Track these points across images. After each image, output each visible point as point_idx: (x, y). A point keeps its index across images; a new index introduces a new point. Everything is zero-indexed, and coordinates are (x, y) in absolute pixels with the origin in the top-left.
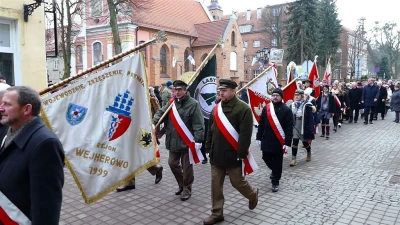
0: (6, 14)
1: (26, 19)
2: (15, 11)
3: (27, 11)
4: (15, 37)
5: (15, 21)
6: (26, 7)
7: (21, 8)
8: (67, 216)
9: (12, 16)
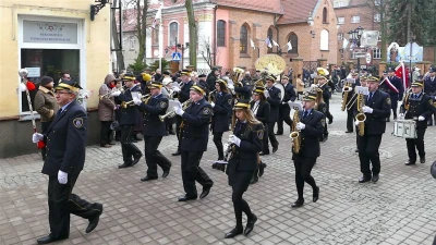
0: (74, 15)
1: (92, 18)
2: (82, 12)
3: (93, 11)
4: (82, 35)
5: (82, 20)
6: (93, 7)
7: (88, 8)
8: (110, 209)
9: (80, 16)
